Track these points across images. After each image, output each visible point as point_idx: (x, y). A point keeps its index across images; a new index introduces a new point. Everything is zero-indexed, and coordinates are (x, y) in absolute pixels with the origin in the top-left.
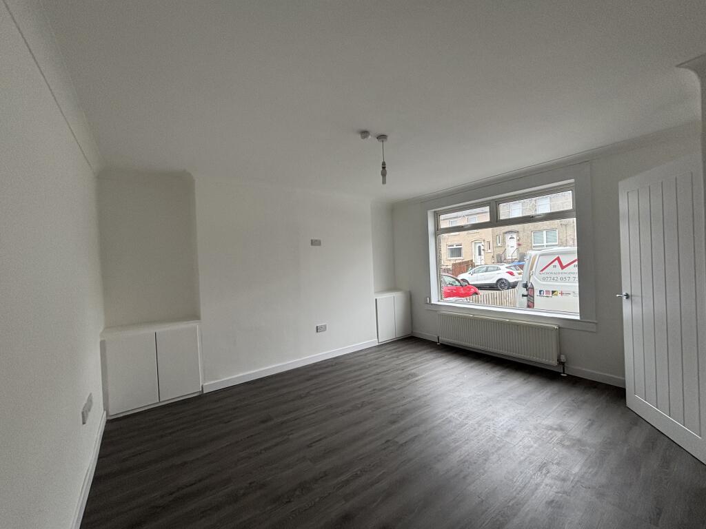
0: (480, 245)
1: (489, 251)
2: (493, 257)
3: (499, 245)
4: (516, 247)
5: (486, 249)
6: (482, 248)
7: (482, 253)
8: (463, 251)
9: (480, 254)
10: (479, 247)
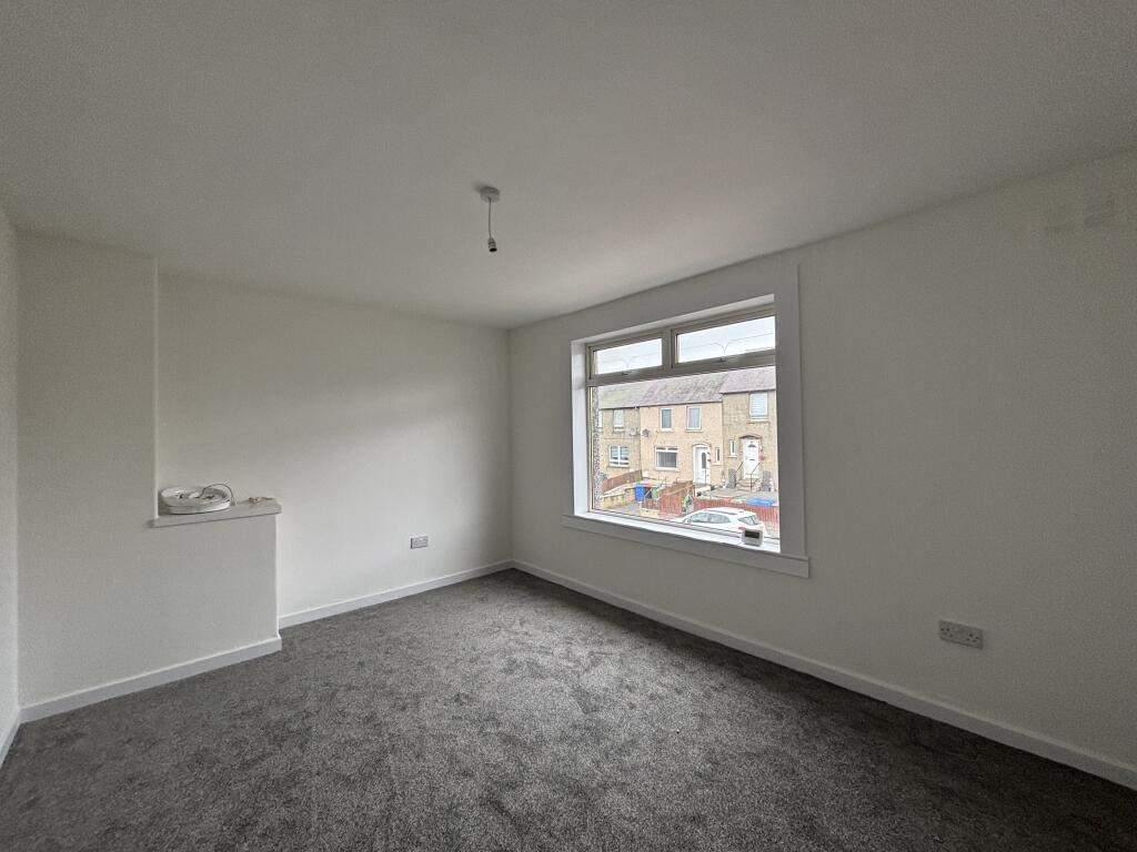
0: (706, 452)
1: (718, 463)
2: (723, 474)
3: (733, 454)
4: (757, 461)
5: (713, 460)
6: (708, 457)
7: (708, 464)
8: (679, 459)
9: (704, 466)
10: (704, 455)
